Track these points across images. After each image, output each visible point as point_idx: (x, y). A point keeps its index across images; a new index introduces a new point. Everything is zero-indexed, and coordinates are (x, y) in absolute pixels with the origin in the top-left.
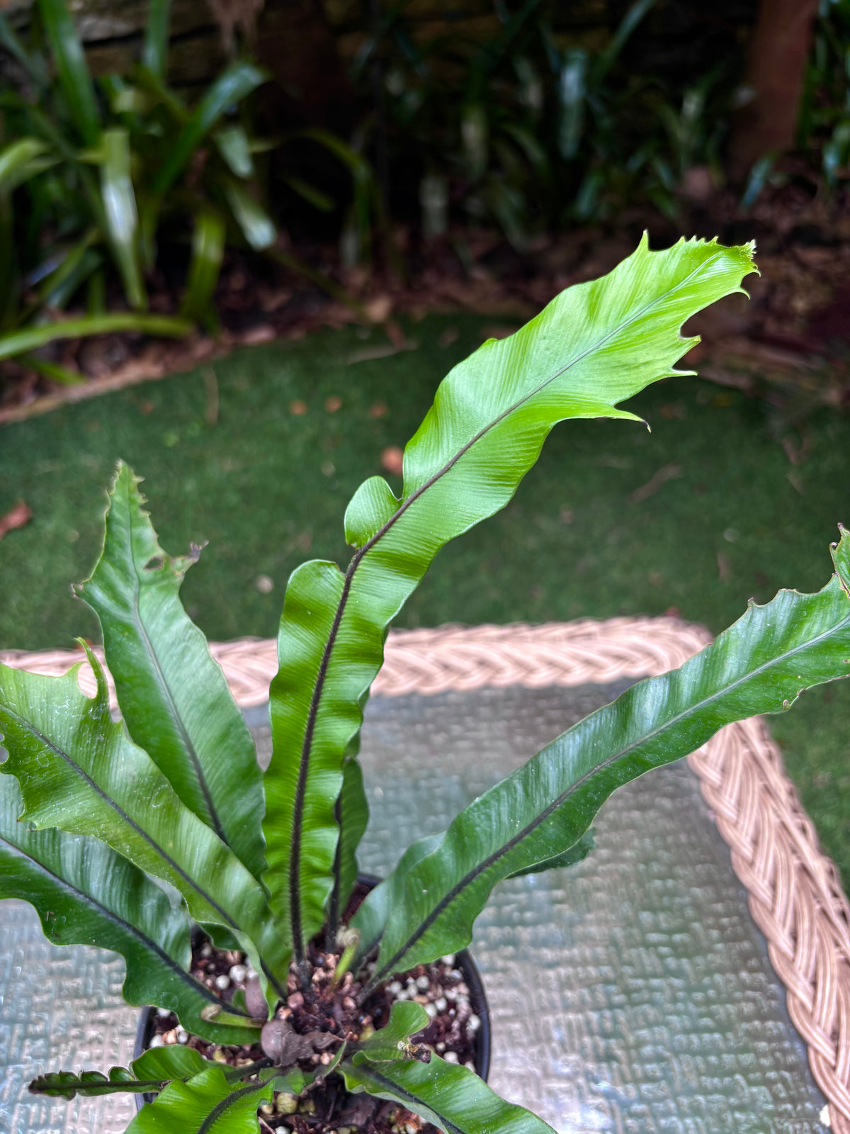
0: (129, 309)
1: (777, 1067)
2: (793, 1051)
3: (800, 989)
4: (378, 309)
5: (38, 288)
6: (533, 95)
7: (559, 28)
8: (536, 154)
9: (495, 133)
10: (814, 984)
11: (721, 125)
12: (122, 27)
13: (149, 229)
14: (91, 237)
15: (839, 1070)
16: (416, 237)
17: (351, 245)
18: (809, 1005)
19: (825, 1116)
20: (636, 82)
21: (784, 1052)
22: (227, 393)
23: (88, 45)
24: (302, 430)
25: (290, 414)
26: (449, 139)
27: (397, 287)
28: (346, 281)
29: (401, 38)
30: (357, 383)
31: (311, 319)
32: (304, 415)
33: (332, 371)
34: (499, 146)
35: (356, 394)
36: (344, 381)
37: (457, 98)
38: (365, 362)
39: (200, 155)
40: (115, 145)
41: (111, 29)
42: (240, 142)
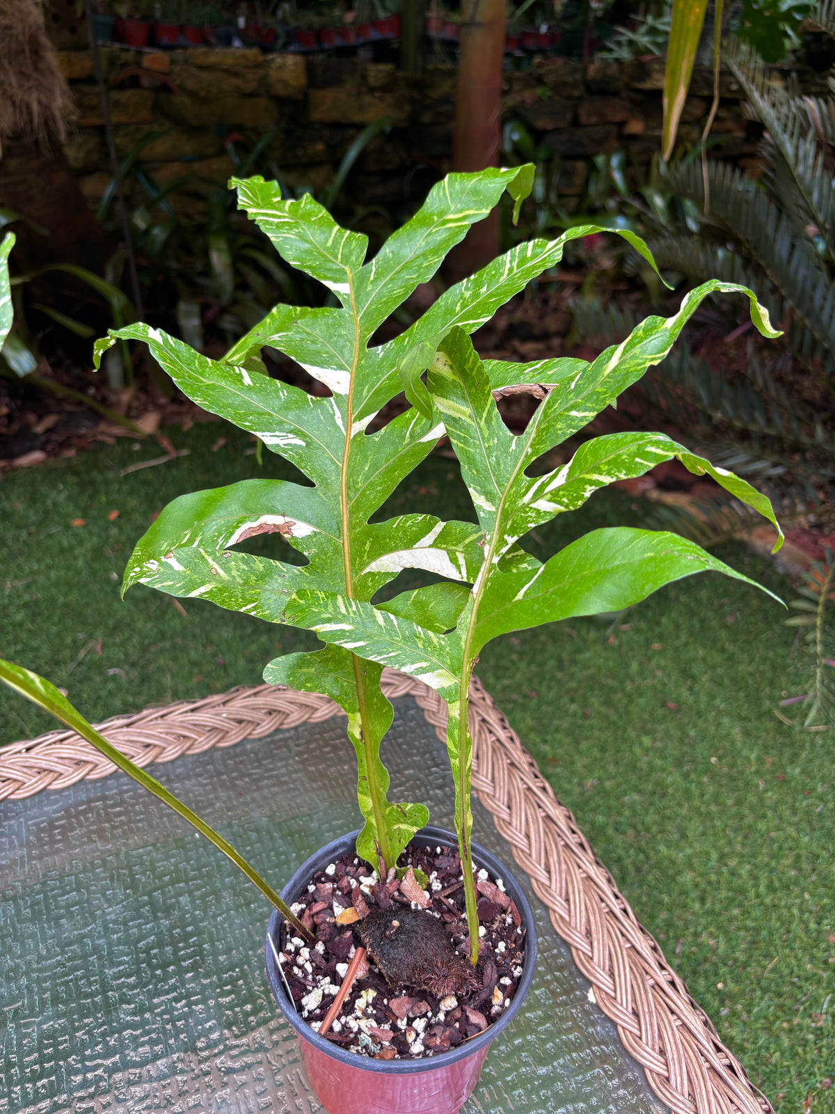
1: (550, 969)
2: (560, 955)
3: (559, 907)
4: (148, 424)
8: (279, 274)
9: (238, 258)
10: (567, 900)
15: (596, 959)
17: (114, 368)
18: (566, 917)
19: (591, 997)
21: (555, 957)
24: (81, 543)
25: (67, 527)
26: (199, 266)
27: (163, 401)
28: (113, 398)
29: (141, 177)
30: (132, 492)
31: (81, 437)
32: (85, 527)
33: (107, 483)
34: (245, 269)
35: (133, 502)
36: (119, 492)
37: (201, 229)
38: (138, 471)
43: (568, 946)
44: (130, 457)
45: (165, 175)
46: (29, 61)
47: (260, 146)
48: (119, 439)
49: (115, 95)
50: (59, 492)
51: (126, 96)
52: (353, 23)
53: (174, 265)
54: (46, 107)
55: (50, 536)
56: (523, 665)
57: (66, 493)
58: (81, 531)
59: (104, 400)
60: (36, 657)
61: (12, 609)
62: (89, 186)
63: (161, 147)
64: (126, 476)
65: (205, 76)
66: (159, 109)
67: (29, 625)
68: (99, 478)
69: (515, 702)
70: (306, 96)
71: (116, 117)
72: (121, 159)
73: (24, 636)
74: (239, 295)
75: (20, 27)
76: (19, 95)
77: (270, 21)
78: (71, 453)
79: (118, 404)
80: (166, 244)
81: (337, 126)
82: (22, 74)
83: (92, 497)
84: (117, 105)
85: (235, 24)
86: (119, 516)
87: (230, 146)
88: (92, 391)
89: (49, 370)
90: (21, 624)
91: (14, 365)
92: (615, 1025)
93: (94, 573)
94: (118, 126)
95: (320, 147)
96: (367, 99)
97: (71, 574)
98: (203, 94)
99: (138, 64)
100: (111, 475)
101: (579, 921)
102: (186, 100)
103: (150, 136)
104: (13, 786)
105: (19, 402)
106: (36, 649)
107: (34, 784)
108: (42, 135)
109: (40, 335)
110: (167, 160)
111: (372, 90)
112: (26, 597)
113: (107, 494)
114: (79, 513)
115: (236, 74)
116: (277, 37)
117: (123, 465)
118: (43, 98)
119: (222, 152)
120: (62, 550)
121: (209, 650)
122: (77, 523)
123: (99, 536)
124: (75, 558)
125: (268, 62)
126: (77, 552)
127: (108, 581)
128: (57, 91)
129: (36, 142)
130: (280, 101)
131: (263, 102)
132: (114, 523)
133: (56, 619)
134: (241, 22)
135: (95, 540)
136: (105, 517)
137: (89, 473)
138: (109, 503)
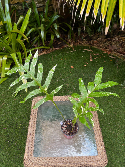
0: (43, 46)
4: (72, 45)
5: (33, 41)
12: (42, 5)
13: (45, 36)
14: (38, 36)
16: (77, 34)
17: (69, 36)
22: (54, 57)
23: (38, 8)
24: (62, 62)
25: (60, 60)
27: (74, 41)
31: (63, 46)
32: (62, 60)
33: (65, 54)
34: (88, 21)
35: (68, 57)
36: (67, 55)
39: (51, 26)
40: (42, 26)
41: (40, 5)
42: (56, 25)
44: (69, 50)
48: (68, 47)
50: (60, 54)
53: (79, 21)
55: (58, 60)
59: (67, 40)
64: (68, 53)
74: (87, 26)
78: (62, 48)
79: (68, 41)
83: (63, 56)
89: (61, 35)
91: (57, 37)
92: (94, 130)
93: (62, 66)
97: (60, 66)
104: (56, 100)
105: (57, 39)
109: (60, 32)
114: (62, 58)
121: (73, 79)
123: (64, 62)
124: (61, 64)
127: (64, 68)
136: (65, 59)
137: (64, 52)
138: (65, 57)
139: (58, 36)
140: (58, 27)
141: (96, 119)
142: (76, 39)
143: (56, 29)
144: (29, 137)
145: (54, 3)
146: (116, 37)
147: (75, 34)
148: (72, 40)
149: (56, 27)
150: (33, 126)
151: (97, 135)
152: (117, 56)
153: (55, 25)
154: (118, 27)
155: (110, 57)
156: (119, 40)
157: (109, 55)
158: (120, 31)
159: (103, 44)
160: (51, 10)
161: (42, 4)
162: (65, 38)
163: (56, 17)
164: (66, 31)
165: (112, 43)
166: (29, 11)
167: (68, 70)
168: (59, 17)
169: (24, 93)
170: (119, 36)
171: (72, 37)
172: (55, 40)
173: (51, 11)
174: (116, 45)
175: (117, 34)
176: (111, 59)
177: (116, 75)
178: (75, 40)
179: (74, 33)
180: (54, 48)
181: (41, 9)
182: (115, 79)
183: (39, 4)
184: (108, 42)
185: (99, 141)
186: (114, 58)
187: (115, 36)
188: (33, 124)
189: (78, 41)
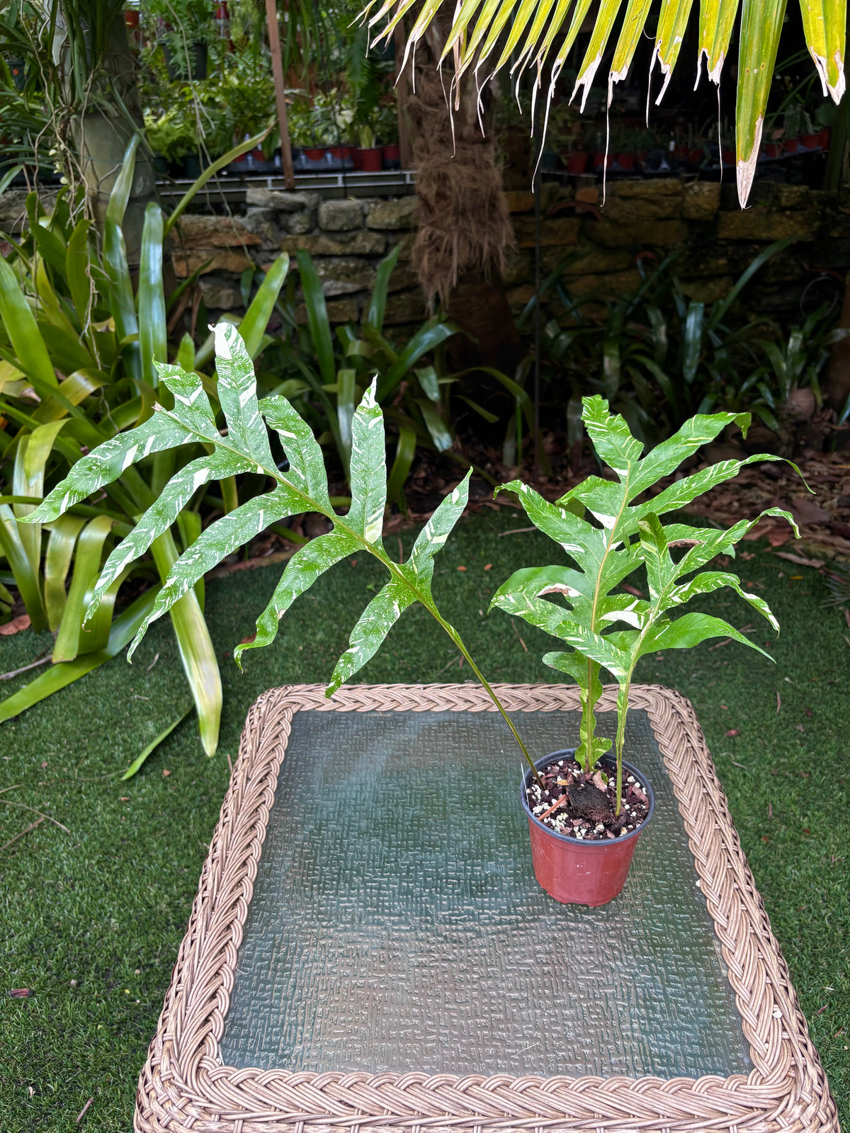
2: (687, 861)
3: (695, 837)
6: (661, 335)
7: (686, 280)
8: (662, 378)
9: (627, 363)
11: (825, 355)
12: (351, 287)
15: (707, 866)
16: (560, 442)
17: (509, 450)
18: (698, 844)
19: (698, 884)
20: (753, 318)
21: (684, 861)
23: (329, 299)
24: (461, 584)
25: (454, 570)
26: (593, 368)
27: (542, 479)
28: (504, 474)
29: (559, 288)
30: (505, 550)
32: (465, 572)
33: (488, 541)
34: (632, 371)
35: (504, 559)
36: (495, 549)
37: (601, 337)
38: (512, 535)
39: (404, 384)
40: (346, 379)
41: (343, 288)
42: (433, 377)
43: (694, 857)
44: (509, 523)
45: (580, 287)
46: (487, 213)
47: (667, 261)
48: (502, 506)
49: (549, 223)
51: (558, 224)
52: (780, 140)
53: (573, 366)
54: (493, 247)
55: (441, 575)
56: (802, 750)
57: (456, 545)
58: (462, 575)
59: (497, 473)
60: (418, 660)
61: (408, 623)
62: (515, 297)
63: (579, 265)
64: (502, 537)
65: (627, 206)
66: (583, 233)
67: (417, 637)
68: (482, 536)
69: (786, 777)
70: (717, 217)
71: (546, 241)
72: (546, 276)
73: (412, 643)
74: (623, 394)
75: (484, 190)
76: (475, 238)
77: (700, 142)
79: (506, 478)
80: (569, 347)
81: (743, 243)
82: (481, 223)
83: (474, 551)
84: (550, 230)
85: (667, 148)
86: (492, 568)
87: (639, 262)
88: (489, 465)
89: (460, 445)
90: (411, 635)
91: (437, 443)
92: (706, 898)
93: (467, 607)
94: (547, 248)
95: (722, 261)
96: (777, 218)
97: (450, 605)
98: (622, 221)
99: (573, 197)
100: (491, 535)
101: (705, 850)
102: (607, 225)
103: (574, 256)
104: (415, 704)
105: (434, 469)
106: (420, 655)
107: (424, 706)
108: (487, 268)
109: (459, 419)
110: (584, 274)
111: (782, 210)
112: (418, 617)
113: (486, 550)
114: (463, 561)
115: (654, 202)
116: (703, 157)
117: (503, 530)
118: (492, 240)
119: (632, 266)
120: (447, 587)
122: (462, 568)
123: (475, 581)
124: (456, 594)
125: (687, 189)
126: (456, 591)
127: (476, 615)
128: (504, 234)
129: (482, 273)
130: (691, 223)
131: (675, 224)
132: (487, 572)
133: (435, 636)
134: (672, 145)
135: (471, 583)
136: (481, 567)
137: (475, 532)
138: (486, 557)
139: (443, 441)
140: (442, 388)
141: (713, 826)
142: (554, 469)
143: (434, 395)
144: (200, 924)
145: (425, 263)
146: (812, 459)
147: (550, 439)
148: (530, 471)
149: (432, 384)
150: (235, 858)
151: (732, 931)
152: (830, 553)
153: (427, 376)
154: (823, 410)
155: (790, 561)
156: (839, 476)
157: (779, 549)
158: (833, 430)
159: (736, 497)
160: (404, 315)
161: (354, 281)
162: (488, 460)
163: (433, 335)
164: (492, 418)
165: (795, 492)
166: (279, 267)
167: (504, 625)
168: (448, 333)
169: (193, 760)
170: (835, 456)
171: (532, 456)
172: (423, 474)
173: (404, 319)
174: (822, 502)
175: (818, 443)
176: (794, 571)
177: (839, 664)
178: (551, 473)
179: (545, 435)
180: (414, 511)
181: (348, 307)
182: (838, 686)
183: (337, 279)
184: (769, 488)
185: (751, 969)
186: (817, 564)
187: (809, 453)
188: (239, 842)
189: (570, 474)
